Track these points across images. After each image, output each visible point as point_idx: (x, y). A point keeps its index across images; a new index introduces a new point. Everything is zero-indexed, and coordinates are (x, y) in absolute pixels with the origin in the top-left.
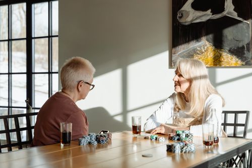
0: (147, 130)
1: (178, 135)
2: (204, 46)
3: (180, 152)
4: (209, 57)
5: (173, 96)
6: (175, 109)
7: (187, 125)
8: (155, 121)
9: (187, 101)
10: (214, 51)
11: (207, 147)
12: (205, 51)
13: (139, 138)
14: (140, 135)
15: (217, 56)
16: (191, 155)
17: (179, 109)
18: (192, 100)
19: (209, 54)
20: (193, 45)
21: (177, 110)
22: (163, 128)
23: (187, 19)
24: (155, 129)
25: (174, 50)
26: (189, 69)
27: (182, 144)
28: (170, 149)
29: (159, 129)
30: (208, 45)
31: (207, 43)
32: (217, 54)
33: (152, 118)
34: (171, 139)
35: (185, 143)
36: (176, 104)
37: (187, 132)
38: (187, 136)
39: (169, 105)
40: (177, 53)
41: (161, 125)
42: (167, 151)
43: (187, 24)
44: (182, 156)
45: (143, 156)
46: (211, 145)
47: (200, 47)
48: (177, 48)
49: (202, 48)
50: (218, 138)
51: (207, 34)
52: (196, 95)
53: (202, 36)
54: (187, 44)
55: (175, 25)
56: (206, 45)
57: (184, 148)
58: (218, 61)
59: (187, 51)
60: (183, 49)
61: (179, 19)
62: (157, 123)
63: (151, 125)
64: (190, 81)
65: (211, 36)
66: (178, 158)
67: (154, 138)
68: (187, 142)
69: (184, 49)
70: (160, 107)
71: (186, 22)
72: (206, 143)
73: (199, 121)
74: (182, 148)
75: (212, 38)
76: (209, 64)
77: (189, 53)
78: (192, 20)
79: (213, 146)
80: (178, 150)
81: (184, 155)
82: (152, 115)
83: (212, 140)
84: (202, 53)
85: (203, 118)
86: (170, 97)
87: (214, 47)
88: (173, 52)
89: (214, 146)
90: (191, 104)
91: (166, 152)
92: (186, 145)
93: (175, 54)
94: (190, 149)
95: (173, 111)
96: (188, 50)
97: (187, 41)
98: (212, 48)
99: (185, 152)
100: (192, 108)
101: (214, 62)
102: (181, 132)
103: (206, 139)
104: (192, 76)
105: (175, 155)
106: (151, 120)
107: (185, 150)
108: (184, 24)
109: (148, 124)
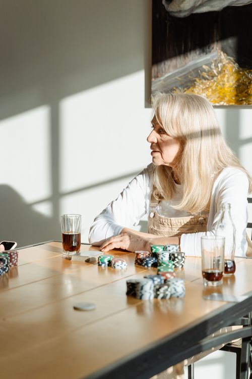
0: (94, 241)
1: (155, 255)
2: (217, 62)
3: (152, 297)
4: (227, 85)
5: (148, 171)
6: (152, 198)
7: (176, 231)
8: (111, 223)
9: (178, 182)
10: (238, 72)
11: (210, 283)
12: (219, 73)
13: (76, 262)
14: (78, 254)
15: (244, 84)
16: (175, 304)
17: (161, 197)
18: (186, 181)
19: (225, 79)
20: (195, 59)
21: (157, 199)
22: (127, 238)
23: (182, 6)
24: (109, 239)
25: (155, 69)
26: (178, 117)
27: (157, 280)
28: (133, 290)
29: (117, 239)
30: (225, 61)
31: (223, 56)
32: (244, 79)
33: (106, 217)
34: (140, 263)
35: (163, 278)
36: (154, 188)
37: (173, 249)
38: (172, 257)
39: (141, 188)
40: (162, 76)
41: (123, 232)
42: (128, 294)
43: (182, 15)
44: (156, 306)
45: (75, 308)
46: (218, 279)
47: (209, 65)
48: (162, 65)
49: (213, 66)
50: (234, 262)
51: (223, 38)
52: (194, 168)
53: (213, 42)
54: (182, 56)
55: (158, 16)
56: (221, 61)
57: (162, 290)
58: (244, 93)
59: (181, 72)
60: (173, 68)
61: (166, 6)
62: (114, 227)
63: (103, 232)
64: (182, 141)
65: (230, 42)
66: (149, 310)
67: (106, 261)
68: (168, 275)
69: (176, 67)
70: (122, 194)
71: (180, 11)
72: (209, 276)
73: (200, 224)
74: (158, 290)
75: (232, 46)
76: (226, 99)
77: (186, 77)
78: (194, 8)
79: (222, 281)
80: (148, 293)
81: (161, 303)
82: (105, 211)
83: (222, 269)
84: (213, 77)
85: (210, 217)
86: (142, 173)
87: (236, 65)
88: (153, 75)
89: (226, 279)
90: (185, 187)
91: (125, 297)
92: (165, 281)
93: (158, 77)
94: (173, 291)
95: (148, 201)
96: (184, 71)
97: (182, 50)
98: (233, 68)
99: (164, 298)
100: (185, 195)
101: (237, 96)
102: (160, 250)
103: (209, 268)
104: (185, 130)
105: (142, 305)
106: (102, 221)
107: (164, 293)
108: (176, 15)
109: (96, 229)
